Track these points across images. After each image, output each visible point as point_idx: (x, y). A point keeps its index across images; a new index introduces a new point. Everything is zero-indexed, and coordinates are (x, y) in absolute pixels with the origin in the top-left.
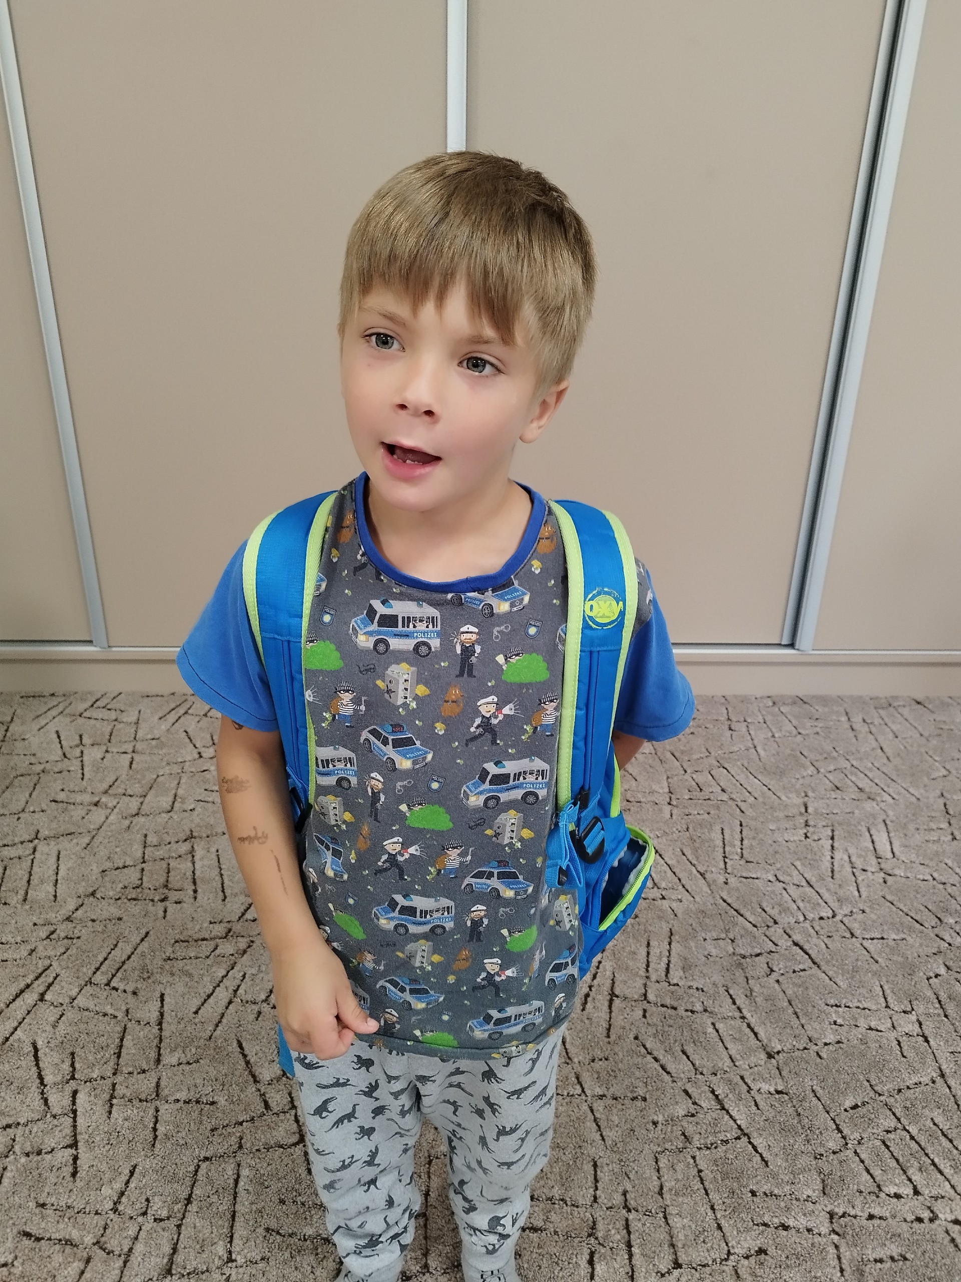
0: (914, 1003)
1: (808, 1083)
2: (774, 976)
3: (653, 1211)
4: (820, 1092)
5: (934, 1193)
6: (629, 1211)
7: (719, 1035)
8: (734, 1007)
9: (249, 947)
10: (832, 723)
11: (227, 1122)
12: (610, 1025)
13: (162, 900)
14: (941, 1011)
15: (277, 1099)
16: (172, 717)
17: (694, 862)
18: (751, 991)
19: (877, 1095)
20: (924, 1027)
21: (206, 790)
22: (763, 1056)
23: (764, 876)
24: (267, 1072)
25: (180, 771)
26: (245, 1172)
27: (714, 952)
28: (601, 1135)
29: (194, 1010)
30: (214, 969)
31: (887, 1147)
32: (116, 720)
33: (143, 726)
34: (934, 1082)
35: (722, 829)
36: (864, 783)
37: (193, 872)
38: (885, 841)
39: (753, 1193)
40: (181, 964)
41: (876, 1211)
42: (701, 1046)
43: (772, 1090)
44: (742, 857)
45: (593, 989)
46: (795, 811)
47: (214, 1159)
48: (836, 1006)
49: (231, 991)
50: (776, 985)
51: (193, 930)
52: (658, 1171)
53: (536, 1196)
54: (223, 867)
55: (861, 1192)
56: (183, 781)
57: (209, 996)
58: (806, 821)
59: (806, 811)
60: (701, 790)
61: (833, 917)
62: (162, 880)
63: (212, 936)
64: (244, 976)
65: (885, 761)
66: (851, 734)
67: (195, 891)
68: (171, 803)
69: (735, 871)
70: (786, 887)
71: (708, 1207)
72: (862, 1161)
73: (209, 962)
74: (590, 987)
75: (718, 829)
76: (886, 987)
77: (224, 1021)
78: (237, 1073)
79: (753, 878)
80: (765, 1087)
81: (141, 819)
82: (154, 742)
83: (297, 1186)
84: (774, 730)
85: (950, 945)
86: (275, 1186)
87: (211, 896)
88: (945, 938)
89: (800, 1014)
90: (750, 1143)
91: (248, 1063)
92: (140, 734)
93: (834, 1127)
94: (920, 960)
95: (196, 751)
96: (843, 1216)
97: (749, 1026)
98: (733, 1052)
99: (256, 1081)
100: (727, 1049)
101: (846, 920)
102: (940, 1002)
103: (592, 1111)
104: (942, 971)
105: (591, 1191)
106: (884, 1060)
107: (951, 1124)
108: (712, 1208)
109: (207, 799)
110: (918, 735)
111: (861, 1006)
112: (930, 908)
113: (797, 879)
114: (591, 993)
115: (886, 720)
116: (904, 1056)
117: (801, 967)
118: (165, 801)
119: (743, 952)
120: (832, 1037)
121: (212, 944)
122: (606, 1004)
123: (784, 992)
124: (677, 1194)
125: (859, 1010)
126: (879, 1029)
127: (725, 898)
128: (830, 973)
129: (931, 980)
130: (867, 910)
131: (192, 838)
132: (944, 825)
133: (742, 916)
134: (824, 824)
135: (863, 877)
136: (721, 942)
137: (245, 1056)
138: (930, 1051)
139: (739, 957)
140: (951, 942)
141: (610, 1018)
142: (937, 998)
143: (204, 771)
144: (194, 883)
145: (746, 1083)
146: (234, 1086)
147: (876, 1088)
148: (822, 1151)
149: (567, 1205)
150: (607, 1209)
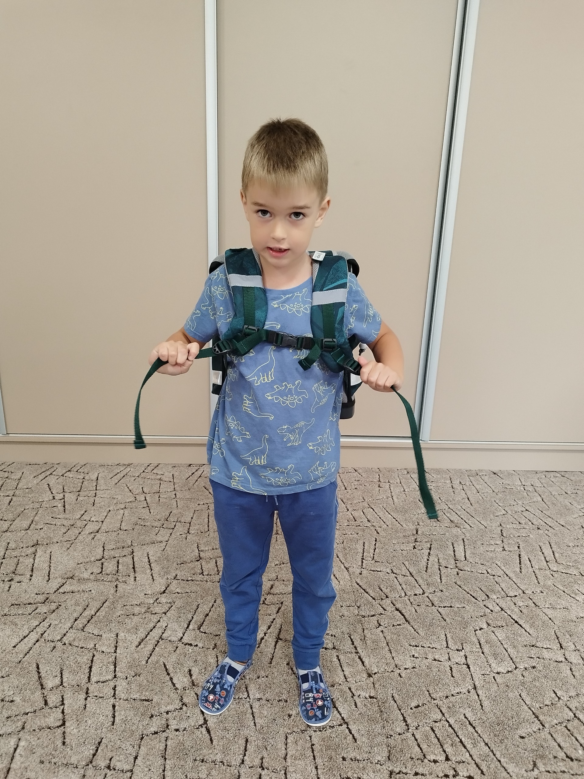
0: (464, 645)
1: (390, 692)
2: (380, 628)
3: (278, 769)
4: (397, 697)
5: (459, 759)
6: (263, 769)
7: (340, 663)
8: (352, 646)
9: (57, 608)
10: (441, 484)
11: (18, 712)
12: (273, 656)
13: (10, 581)
14: (480, 650)
15: (53, 699)
16: (41, 477)
17: (343, 561)
18: (365, 636)
19: (432, 700)
20: (468, 659)
21: (52, 517)
22: (365, 675)
23: (384, 570)
24: (50, 683)
25: (39, 507)
26: (22, 744)
27: (346, 613)
28: (255, 723)
29: (14, 645)
30: (32, 621)
31: (434, 731)
32: (7, 478)
33: (23, 481)
34: (469, 692)
35: (364, 543)
36: (455, 518)
37: (33, 565)
38: (461, 551)
39: (344, 759)
40: (12, 618)
41: (420, 770)
42: (328, 669)
43: (367, 696)
44: (373, 559)
45: (267, 635)
46: (410, 533)
47: (4, 735)
48: (416, 646)
49: (39, 634)
50: (381, 633)
51: (25, 598)
52: (286, 745)
53: (205, 760)
54: (52, 562)
55: (412, 759)
56: (40, 512)
57: (25, 637)
58: (416, 539)
59: (417, 533)
60: (355, 520)
61: (423, 594)
62: (12, 569)
63: (35, 602)
64: (50, 626)
65: (469, 505)
66: (451, 490)
67: (31, 576)
68: (29, 525)
69: (368, 567)
70: (397, 576)
71: (314, 767)
72: (416, 740)
73: (30, 617)
74: (265, 634)
75: (361, 543)
76: (448, 636)
77: (31, 652)
78: (31, 683)
79: (378, 571)
80: (363, 694)
81: (8, 534)
82: (27, 490)
83: (53, 753)
84: (405, 487)
85: (492, 611)
86: (39, 751)
87: (40, 578)
88: (489, 607)
89: (392, 651)
90: (348, 728)
91: (40, 677)
92: (19, 486)
93: (402, 719)
94: (472, 619)
95: (51, 496)
96: (399, 773)
97: (360, 658)
98: (346, 673)
99: (42, 688)
100: (343, 671)
101: (430, 596)
102: (480, 644)
103: (251, 708)
104: (485, 626)
105: (241, 756)
106: (440, 679)
107: (476, 718)
108: (316, 768)
109: (52, 523)
110: (492, 491)
111: (431, 647)
112: (483, 589)
113: (404, 571)
114: (265, 637)
115: (474, 483)
116: (452, 676)
117: (398, 623)
118: (25, 524)
119: (364, 614)
120: (410, 664)
121: (34, 606)
122: (274, 644)
123: (385, 638)
124: (295, 759)
125: (429, 649)
126: (440, 660)
127: (358, 582)
128: (415, 627)
129: (476, 632)
130: (444, 590)
131: (37, 545)
132: (499, 542)
133: (367, 593)
134: (426, 540)
135: (444, 571)
136: (351, 608)
137: (39, 673)
138: (470, 673)
139: (360, 617)
140: (493, 609)
141: (274, 652)
142: (479, 642)
143: (54, 507)
144: (32, 571)
145: (351, 692)
146: (27, 691)
147: (432, 695)
148: (392, 733)
149: (224, 765)
150: (249, 768)
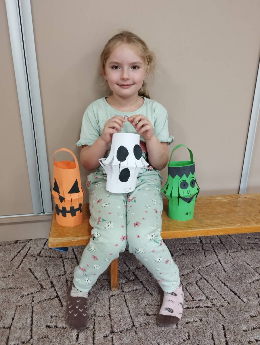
75: (209, 335)
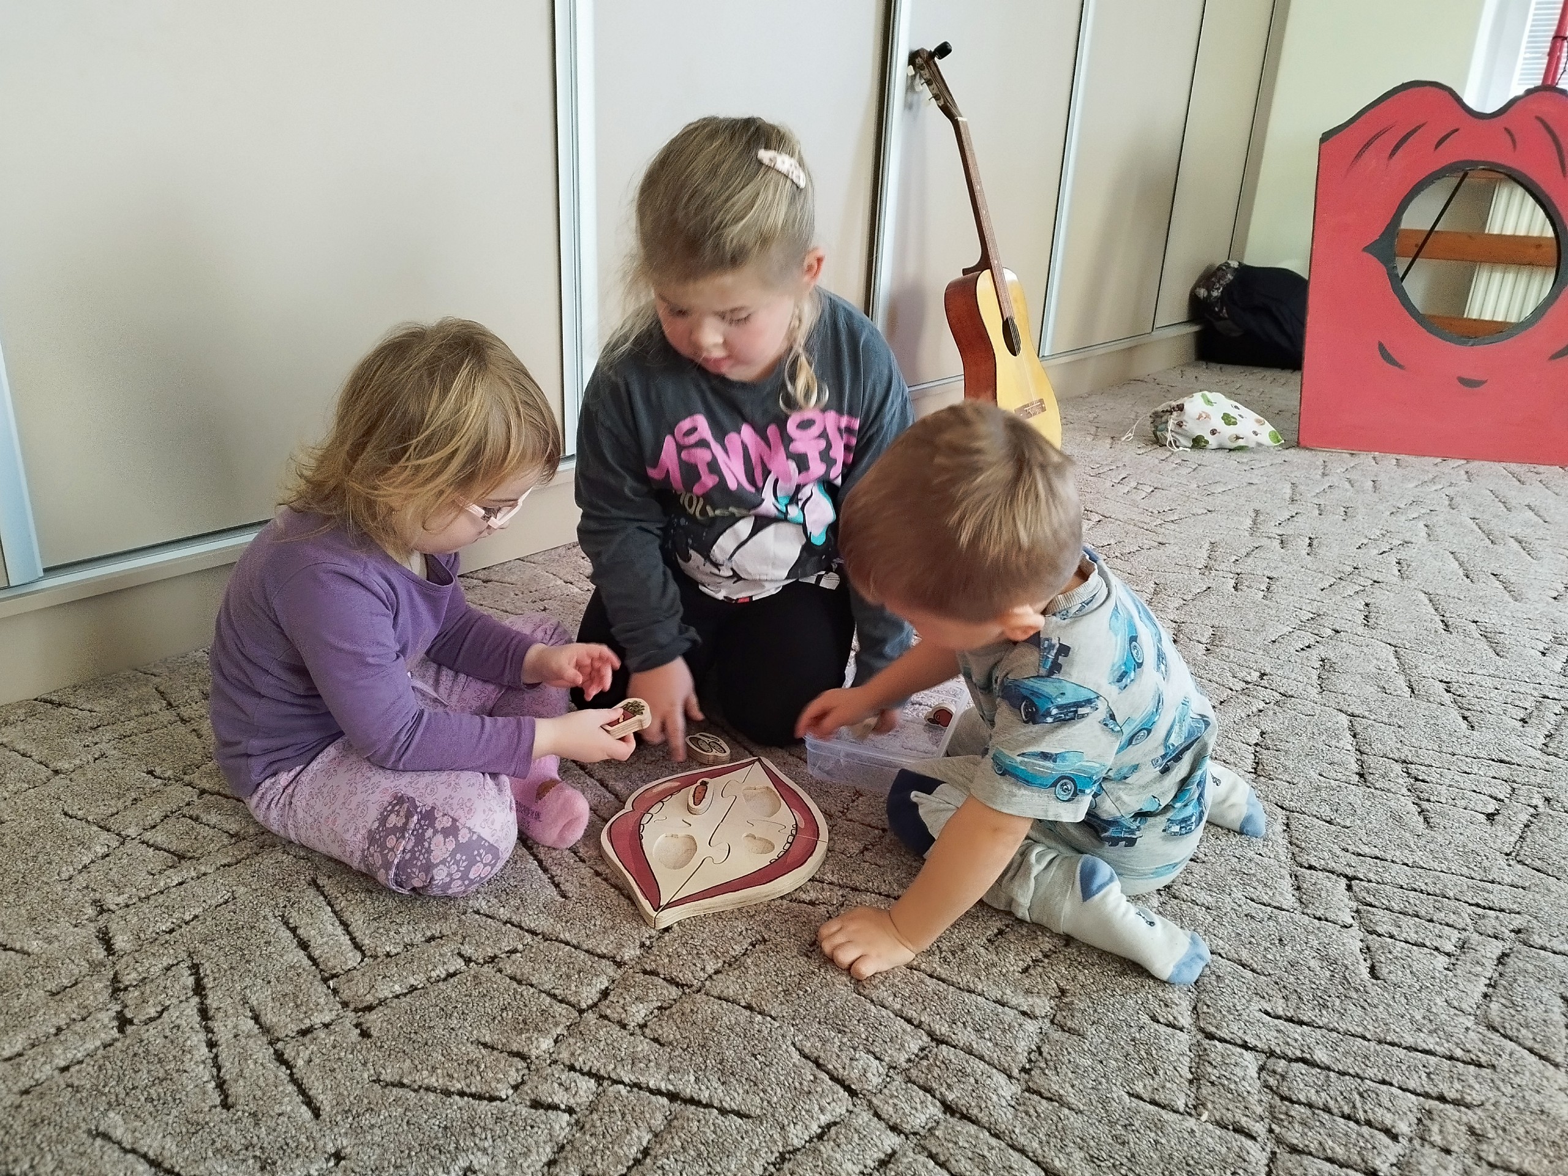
38: (330, 929)
46: (75, 968)
